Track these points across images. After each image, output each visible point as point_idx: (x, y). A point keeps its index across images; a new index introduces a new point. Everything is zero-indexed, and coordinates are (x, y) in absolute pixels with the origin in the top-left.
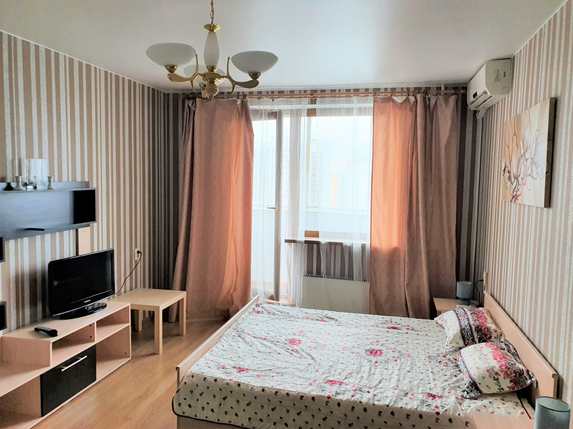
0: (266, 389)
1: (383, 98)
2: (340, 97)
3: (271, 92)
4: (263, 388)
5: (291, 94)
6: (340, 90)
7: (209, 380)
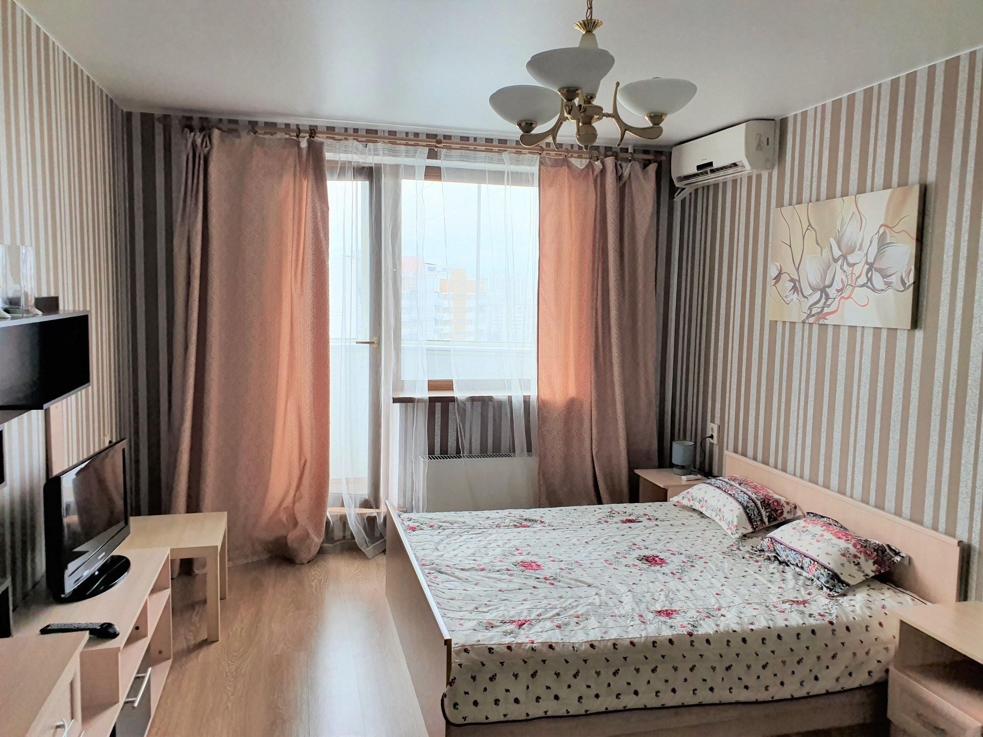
0: (595, 644)
1: (555, 159)
2: (475, 150)
3: (352, 131)
4: (591, 643)
5: (391, 137)
6: (475, 139)
7: (498, 650)
